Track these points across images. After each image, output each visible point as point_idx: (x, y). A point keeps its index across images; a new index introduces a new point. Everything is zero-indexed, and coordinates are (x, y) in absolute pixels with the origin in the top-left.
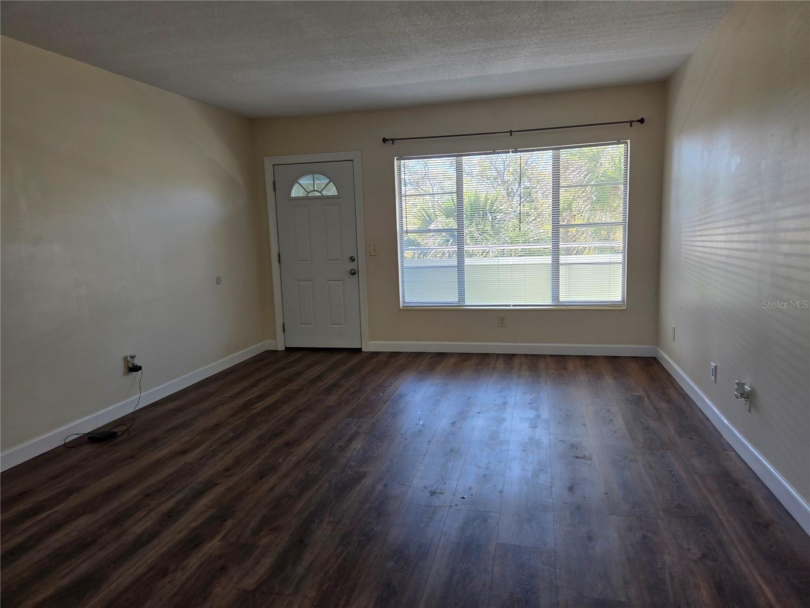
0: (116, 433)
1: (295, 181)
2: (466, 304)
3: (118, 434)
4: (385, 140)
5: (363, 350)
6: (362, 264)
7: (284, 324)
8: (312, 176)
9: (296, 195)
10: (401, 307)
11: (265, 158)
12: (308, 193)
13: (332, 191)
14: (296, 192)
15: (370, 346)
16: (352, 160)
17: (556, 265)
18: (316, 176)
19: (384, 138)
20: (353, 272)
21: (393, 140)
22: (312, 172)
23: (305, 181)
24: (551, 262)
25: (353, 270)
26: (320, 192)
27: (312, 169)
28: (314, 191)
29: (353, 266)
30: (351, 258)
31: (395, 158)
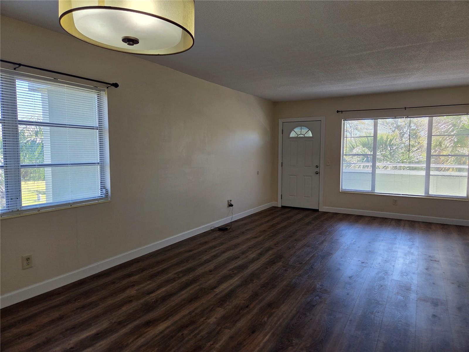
0: (227, 228)
1: (292, 130)
2: (376, 192)
3: (228, 229)
4: (338, 112)
5: (319, 210)
6: (322, 169)
7: (282, 195)
8: (300, 127)
9: (292, 136)
10: (340, 191)
11: (279, 119)
12: (298, 135)
13: (310, 134)
14: (293, 135)
15: (323, 209)
16: (321, 121)
17: (428, 175)
18: (302, 127)
19: (338, 111)
20: (317, 173)
21: (342, 111)
22: (301, 126)
23: (297, 130)
24: (425, 175)
25: (317, 171)
26: (304, 135)
27: (301, 124)
28: (301, 134)
29: (317, 170)
30: (316, 166)
31: (342, 120)
